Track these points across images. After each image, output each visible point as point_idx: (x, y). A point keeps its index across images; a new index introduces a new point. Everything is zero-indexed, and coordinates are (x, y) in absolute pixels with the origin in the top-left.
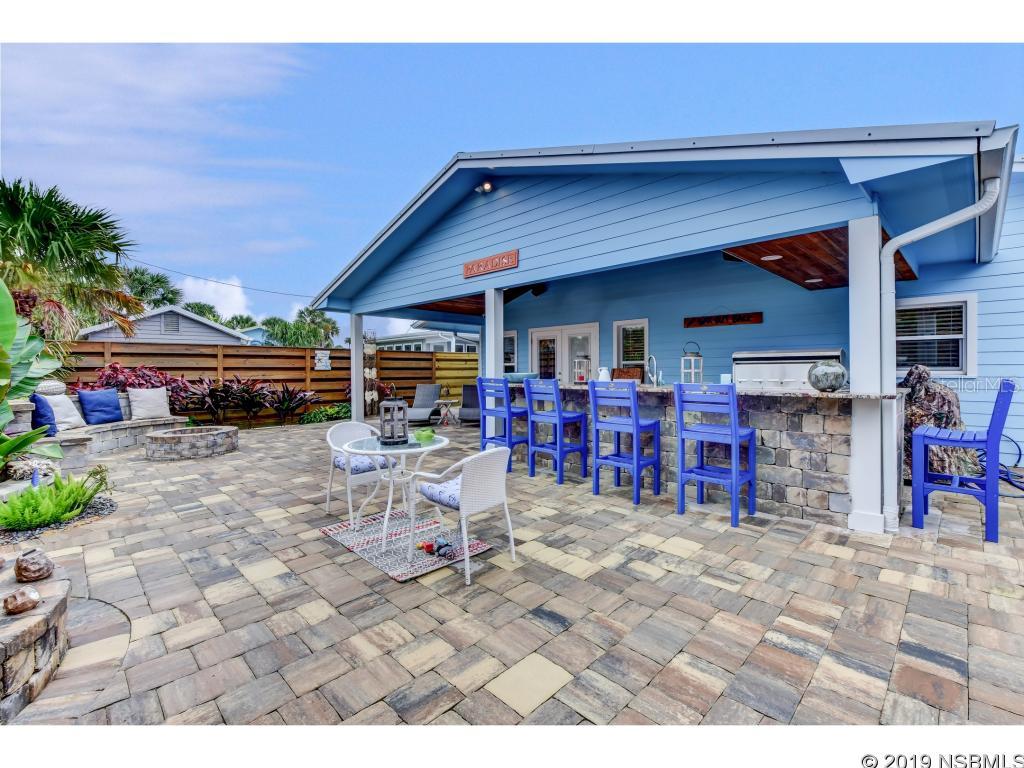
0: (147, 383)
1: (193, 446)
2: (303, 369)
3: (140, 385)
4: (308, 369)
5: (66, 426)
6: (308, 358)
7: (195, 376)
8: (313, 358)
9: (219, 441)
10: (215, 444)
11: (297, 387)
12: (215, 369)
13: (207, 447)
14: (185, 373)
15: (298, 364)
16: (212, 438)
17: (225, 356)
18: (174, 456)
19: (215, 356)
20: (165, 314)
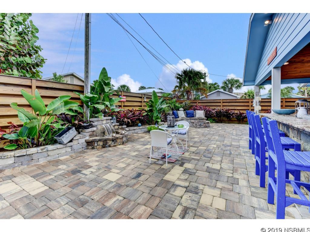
0: (200, 109)
1: (196, 125)
2: (248, 106)
3: (199, 110)
4: (250, 106)
5: (181, 117)
6: (250, 102)
7: (213, 108)
8: (252, 102)
9: (202, 124)
10: (201, 125)
11: (245, 112)
12: (220, 106)
13: (199, 125)
14: (210, 107)
15: (246, 104)
16: (200, 123)
17: (223, 102)
18: (193, 126)
19: (220, 102)
20: (217, 92)
